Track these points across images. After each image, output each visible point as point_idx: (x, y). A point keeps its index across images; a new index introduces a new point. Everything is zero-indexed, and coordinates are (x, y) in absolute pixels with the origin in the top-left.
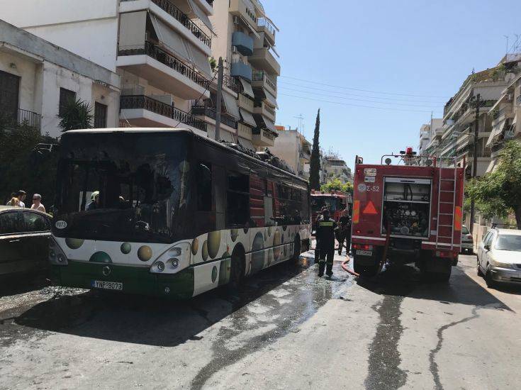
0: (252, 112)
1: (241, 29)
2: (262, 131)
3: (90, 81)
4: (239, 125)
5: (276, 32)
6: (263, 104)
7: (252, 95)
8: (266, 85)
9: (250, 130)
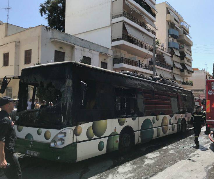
0: (180, 62)
1: (172, 27)
2: (185, 71)
3: (98, 53)
4: (174, 68)
5: (189, 27)
6: (185, 59)
7: (179, 55)
8: (186, 50)
9: (179, 70)
